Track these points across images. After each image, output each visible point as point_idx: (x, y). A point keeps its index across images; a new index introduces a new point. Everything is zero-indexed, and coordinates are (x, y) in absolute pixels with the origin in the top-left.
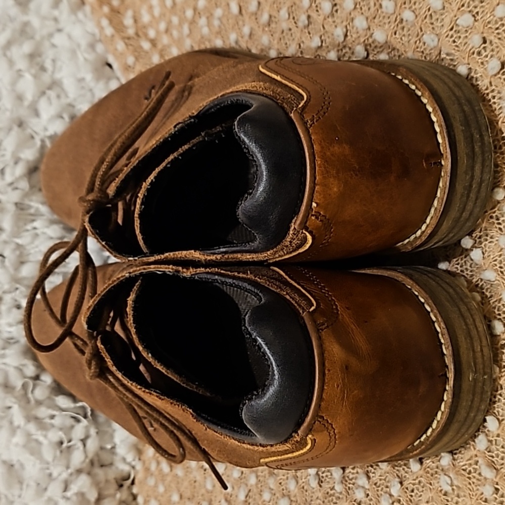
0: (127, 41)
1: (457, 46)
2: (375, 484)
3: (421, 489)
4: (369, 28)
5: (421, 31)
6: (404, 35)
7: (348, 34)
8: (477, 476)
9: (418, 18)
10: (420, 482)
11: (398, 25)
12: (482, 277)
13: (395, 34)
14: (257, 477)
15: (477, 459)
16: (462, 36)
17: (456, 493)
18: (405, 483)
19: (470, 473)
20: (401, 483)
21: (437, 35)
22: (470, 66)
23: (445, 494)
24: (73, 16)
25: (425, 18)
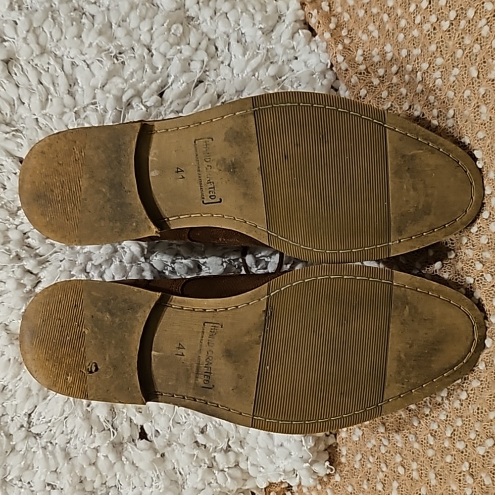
0: (359, 76)
14: (463, 421)
24: (307, 46)
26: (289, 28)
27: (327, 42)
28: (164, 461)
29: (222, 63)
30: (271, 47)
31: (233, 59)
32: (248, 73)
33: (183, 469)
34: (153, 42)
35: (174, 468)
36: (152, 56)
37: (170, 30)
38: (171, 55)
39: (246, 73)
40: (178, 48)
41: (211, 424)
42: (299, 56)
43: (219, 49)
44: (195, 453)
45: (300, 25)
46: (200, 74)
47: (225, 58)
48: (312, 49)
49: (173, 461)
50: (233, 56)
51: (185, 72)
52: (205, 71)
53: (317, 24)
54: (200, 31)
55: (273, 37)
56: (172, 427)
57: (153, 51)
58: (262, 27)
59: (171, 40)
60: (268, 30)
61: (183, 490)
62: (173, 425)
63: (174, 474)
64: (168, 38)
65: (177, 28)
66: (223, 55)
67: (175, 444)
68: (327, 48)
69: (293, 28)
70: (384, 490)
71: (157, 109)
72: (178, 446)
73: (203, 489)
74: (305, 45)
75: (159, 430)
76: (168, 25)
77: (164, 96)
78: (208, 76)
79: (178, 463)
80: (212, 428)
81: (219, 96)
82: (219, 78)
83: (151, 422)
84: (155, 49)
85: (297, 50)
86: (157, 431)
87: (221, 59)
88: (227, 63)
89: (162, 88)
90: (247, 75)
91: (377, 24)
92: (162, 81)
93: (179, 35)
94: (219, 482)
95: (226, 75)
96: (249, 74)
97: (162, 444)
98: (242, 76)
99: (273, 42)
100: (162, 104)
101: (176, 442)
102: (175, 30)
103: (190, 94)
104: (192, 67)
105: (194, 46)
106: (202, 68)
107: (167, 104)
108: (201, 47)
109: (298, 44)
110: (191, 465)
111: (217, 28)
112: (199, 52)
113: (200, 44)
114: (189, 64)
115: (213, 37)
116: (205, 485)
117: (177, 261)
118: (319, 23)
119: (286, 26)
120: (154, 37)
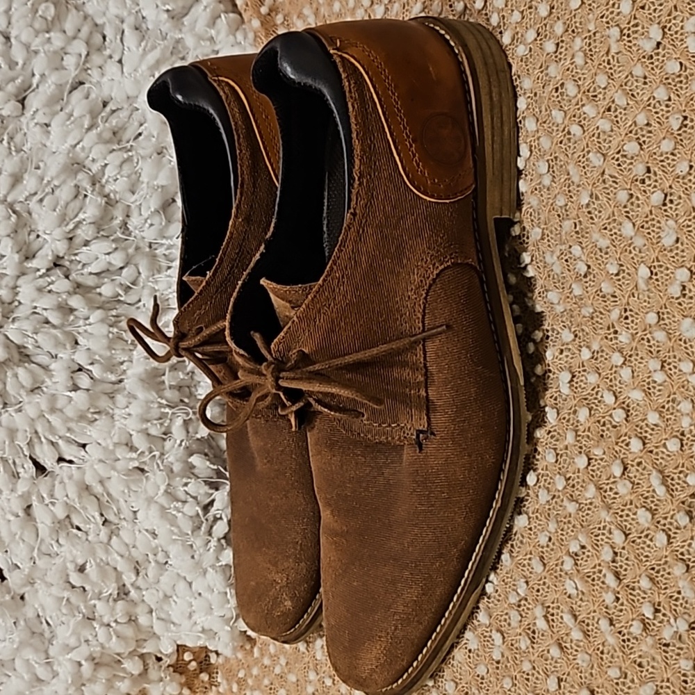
1: (621, 170)
2: (503, 581)
3: (546, 590)
4: (538, 131)
5: (587, 146)
6: (570, 147)
8: (601, 584)
9: (586, 134)
10: (544, 583)
11: (565, 135)
12: (630, 395)
15: (601, 568)
16: (628, 161)
17: (580, 597)
18: (531, 584)
19: (593, 580)
20: (527, 583)
21: (603, 155)
22: (632, 192)
23: (569, 597)
24: (231, 37)
25: (593, 135)
26: (208, 10)
27: (255, 33)
28: (24, 605)
29: (111, 57)
30: (180, 36)
31: (125, 52)
32: (143, 72)
33: (51, 617)
34: (12, 28)
35: (38, 616)
36: (11, 47)
37: (37, 11)
38: (37, 46)
39: (140, 72)
40: (47, 35)
41: (92, 561)
42: (220, 49)
43: (107, 39)
44: (65, 596)
45: (225, 6)
46: (77, 72)
47: (114, 51)
48: (238, 41)
49: (36, 606)
50: (126, 48)
51: (57, 69)
52: (86, 70)
53: (244, 7)
54: (81, 13)
55: (185, 23)
56: (37, 559)
57: (13, 40)
58: (170, 8)
59: (37, 25)
60: (180, 13)
61: (50, 646)
62: (38, 556)
63: (38, 624)
64: (32, 23)
65: (47, 8)
66: (112, 47)
67: (39, 582)
68: (255, 40)
69: (213, 10)
70: (308, 651)
71: (16, 120)
72: (43, 586)
73: (77, 647)
74: (228, 36)
75: (19, 564)
76: (33, 5)
77: (26, 102)
78: (89, 75)
79: (43, 609)
80: (94, 567)
81: (105, 104)
82: (105, 79)
83: (6, 551)
84: (16, 38)
85: (217, 42)
86: (16, 565)
87: (108, 52)
88: (116, 58)
89: (25, 91)
90: (142, 75)
91: (314, 6)
92: (23, 81)
93: (49, 18)
94: (100, 640)
95: (113, 74)
96: (145, 74)
97: (19, 582)
98: (135, 75)
99: (184, 29)
100: (23, 114)
101: (41, 580)
102: (43, 12)
103: (63, 100)
104: (64, 63)
105: (70, 33)
106: (79, 65)
107: (29, 114)
108: (80, 35)
109: (218, 33)
110: (59, 613)
111: (107, 9)
112: (76, 42)
113: (79, 30)
114: (62, 59)
115: (99, 21)
116: (80, 642)
117: (42, 330)
118: (247, 5)
119: (202, 8)
120: (13, 20)
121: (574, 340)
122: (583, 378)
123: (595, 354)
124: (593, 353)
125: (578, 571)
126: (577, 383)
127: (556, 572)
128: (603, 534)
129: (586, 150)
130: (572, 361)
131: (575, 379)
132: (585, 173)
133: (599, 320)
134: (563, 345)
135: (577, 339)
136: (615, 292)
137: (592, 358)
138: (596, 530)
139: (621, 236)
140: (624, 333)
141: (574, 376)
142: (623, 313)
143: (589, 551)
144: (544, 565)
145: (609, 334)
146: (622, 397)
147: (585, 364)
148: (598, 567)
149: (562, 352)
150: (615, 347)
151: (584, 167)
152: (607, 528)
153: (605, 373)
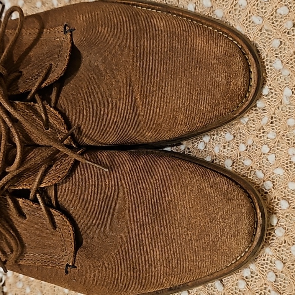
1: (275, 26)
5: (250, 13)
6: (236, 15)
7: (197, 8)
9: (249, 5)
11: (232, 8)
12: (274, 172)
13: (230, 12)
16: (279, 20)
21: (262, 17)
22: (282, 40)
25: (254, 5)
121: (233, 139)
122: (241, 163)
123: (248, 147)
124: (247, 147)
125: (249, 289)
126: (236, 166)
127: (232, 290)
128: (267, 264)
129: (249, 15)
130: (232, 153)
131: (234, 164)
132: (248, 30)
133: (252, 125)
134: (226, 143)
135: (235, 138)
136: (265, 106)
137: (246, 150)
138: (262, 261)
139: (271, 70)
140: (270, 132)
141: (234, 163)
142: (270, 120)
143: (257, 275)
144: (224, 286)
145: (260, 134)
146: (269, 174)
147: (241, 154)
148: (265, 286)
149: (224, 148)
150: (263, 142)
151: (247, 27)
152: (270, 259)
153: (255, 159)
